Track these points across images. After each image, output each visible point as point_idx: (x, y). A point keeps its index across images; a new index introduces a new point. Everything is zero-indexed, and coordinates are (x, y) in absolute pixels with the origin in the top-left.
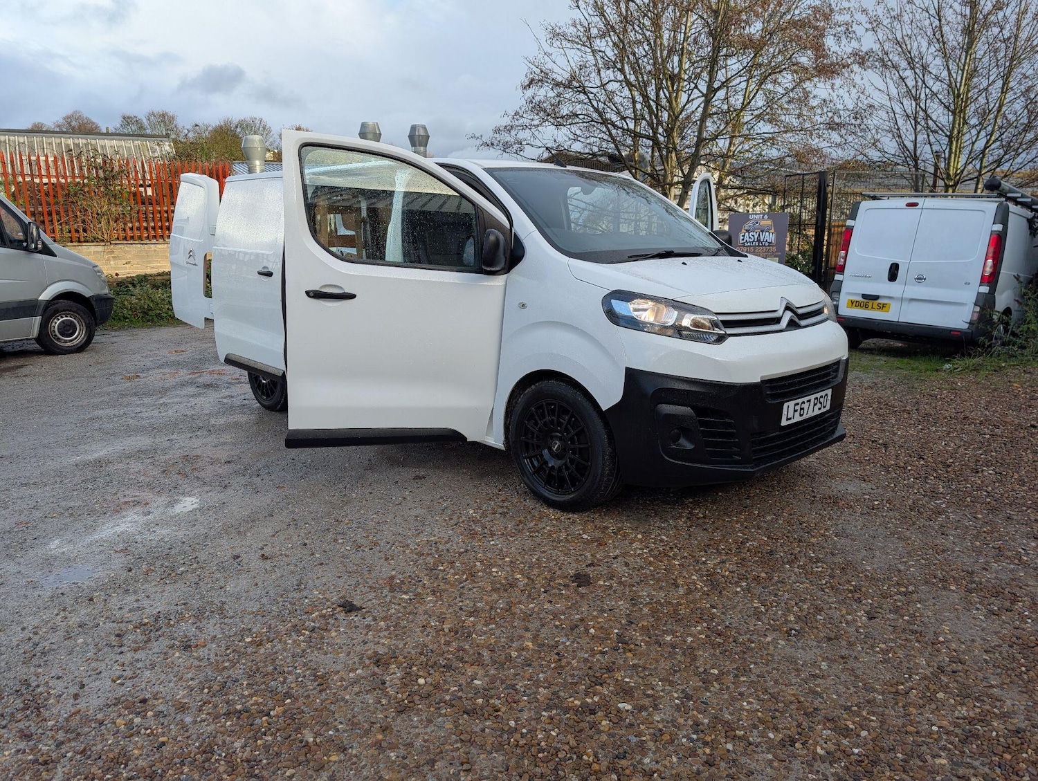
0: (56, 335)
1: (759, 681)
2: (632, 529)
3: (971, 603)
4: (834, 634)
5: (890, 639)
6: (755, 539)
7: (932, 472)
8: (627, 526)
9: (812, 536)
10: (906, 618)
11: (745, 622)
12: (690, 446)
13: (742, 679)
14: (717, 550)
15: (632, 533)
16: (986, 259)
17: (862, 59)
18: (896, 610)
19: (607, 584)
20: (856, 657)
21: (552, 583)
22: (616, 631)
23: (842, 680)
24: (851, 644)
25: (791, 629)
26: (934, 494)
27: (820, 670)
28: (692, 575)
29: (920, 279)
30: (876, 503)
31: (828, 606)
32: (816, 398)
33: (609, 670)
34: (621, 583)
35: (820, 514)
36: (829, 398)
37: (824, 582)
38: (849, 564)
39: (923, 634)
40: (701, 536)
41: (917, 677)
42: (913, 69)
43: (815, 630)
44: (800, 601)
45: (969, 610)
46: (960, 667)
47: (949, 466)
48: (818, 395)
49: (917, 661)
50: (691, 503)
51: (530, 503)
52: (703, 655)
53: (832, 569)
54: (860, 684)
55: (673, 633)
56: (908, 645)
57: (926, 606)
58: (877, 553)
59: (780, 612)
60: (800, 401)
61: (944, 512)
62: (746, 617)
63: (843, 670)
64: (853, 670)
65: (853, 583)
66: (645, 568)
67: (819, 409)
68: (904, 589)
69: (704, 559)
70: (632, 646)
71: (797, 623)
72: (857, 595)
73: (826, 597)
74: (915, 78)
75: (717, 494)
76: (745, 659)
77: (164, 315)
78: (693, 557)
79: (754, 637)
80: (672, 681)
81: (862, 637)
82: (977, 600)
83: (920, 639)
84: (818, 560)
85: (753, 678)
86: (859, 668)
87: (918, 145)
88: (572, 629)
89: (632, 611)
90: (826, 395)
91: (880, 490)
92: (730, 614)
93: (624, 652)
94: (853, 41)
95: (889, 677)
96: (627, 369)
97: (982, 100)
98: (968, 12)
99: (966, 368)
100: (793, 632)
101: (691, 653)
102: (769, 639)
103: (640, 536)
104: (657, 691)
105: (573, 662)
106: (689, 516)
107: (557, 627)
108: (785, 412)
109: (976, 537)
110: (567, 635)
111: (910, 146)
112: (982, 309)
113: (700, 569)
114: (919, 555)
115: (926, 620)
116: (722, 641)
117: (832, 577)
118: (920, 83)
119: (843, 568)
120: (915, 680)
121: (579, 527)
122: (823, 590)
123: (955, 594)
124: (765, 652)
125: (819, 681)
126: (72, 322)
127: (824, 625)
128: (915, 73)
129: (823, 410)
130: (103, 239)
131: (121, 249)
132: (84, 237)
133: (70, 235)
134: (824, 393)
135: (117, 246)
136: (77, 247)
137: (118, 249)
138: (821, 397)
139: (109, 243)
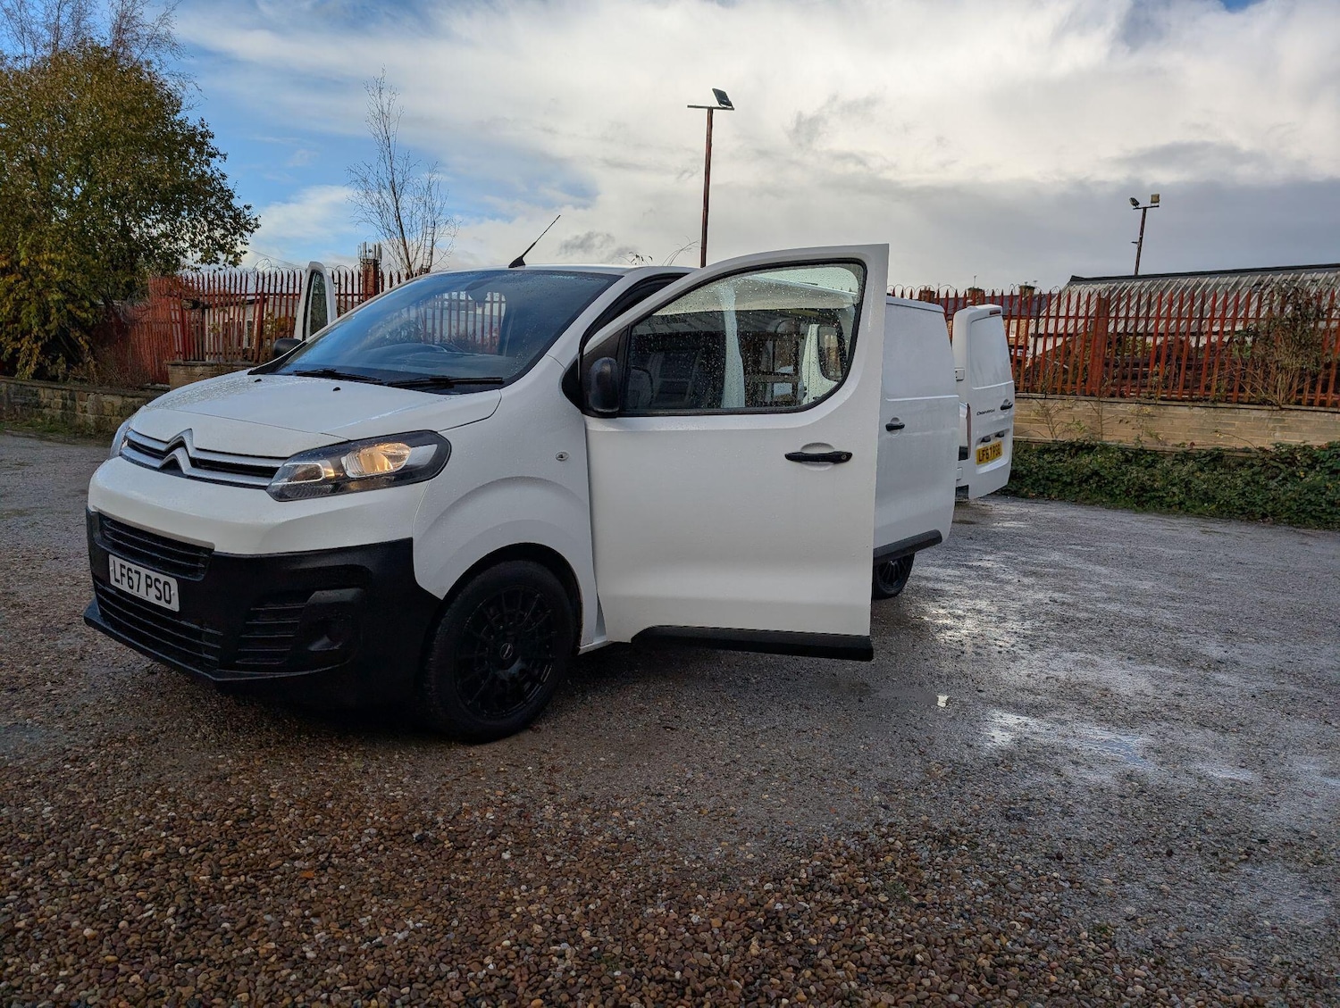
32: (148, 577)
36: (176, 592)
60: (128, 565)
67: (158, 598)
90: (172, 585)
108: (111, 566)
129: (168, 606)
130: (1274, 402)
131: (1297, 416)
132: (1249, 398)
133: (1231, 394)
134: (163, 578)
135: (1291, 413)
136: (1233, 410)
137: (1292, 417)
138: (157, 580)
139: (1278, 408)
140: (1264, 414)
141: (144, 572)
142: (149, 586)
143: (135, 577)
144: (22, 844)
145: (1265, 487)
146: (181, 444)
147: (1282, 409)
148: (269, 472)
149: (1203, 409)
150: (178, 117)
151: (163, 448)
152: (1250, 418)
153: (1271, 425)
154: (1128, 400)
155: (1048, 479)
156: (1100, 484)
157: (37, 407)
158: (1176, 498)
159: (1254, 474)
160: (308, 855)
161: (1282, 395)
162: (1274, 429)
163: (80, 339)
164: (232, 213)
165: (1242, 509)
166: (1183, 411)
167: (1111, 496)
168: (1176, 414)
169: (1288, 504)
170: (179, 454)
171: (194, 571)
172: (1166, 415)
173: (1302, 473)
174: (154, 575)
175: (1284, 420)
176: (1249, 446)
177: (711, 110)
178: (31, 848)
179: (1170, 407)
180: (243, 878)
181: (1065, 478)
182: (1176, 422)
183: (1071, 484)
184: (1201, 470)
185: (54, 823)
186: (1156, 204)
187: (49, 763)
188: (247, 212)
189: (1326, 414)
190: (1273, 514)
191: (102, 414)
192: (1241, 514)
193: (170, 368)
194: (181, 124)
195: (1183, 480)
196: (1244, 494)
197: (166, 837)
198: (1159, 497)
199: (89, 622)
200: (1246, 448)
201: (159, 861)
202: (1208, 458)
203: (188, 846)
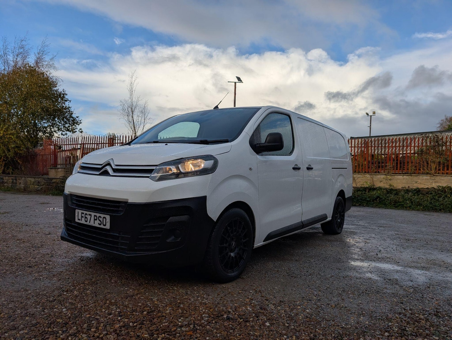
36: (109, 221)
60: (85, 212)
67: (99, 224)
108: (76, 215)
129: (103, 227)
130: (431, 173)
131: (439, 178)
132: (422, 172)
133: (416, 171)
134: (102, 216)
135: (438, 177)
136: (417, 176)
137: (438, 178)
138: (100, 217)
139: (433, 175)
140: (428, 178)
141: (93, 214)
142: (95, 220)
143: (89, 217)
144: (60, 324)
145: (438, 200)
146: (109, 164)
147: (434, 176)
148: (150, 171)
149: (407, 176)
150: (55, 89)
151: (100, 167)
152: (423, 179)
153: (431, 181)
154: (381, 174)
155: (361, 199)
156: (380, 201)
157: (3, 183)
158: (408, 205)
159: (433, 196)
160: (186, 325)
161: (434, 171)
162: (432, 183)
163: (18, 160)
164: (72, 119)
165: (432, 208)
166: (400, 177)
167: (385, 205)
168: (398, 178)
169: (448, 205)
170: (108, 168)
171: (117, 211)
172: (394, 179)
173: (449, 195)
174: (98, 215)
175: (435, 179)
176: (429, 187)
177: (235, 83)
178: (64, 325)
179: (396, 176)
180: (163, 335)
181: (367, 199)
182: (399, 181)
183: (370, 201)
184: (414, 195)
185: (70, 315)
186: (375, 114)
187: (56, 292)
188: (77, 119)
189: (449, 177)
190: (443, 209)
191: (27, 185)
192: (432, 210)
193: (49, 169)
194: (56, 91)
195: (409, 199)
196: (431, 203)
197: (121, 319)
198: (402, 204)
199: (63, 238)
200: (428, 188)
201: (123, 329)
202: (415, 191)
203: (133, 323)
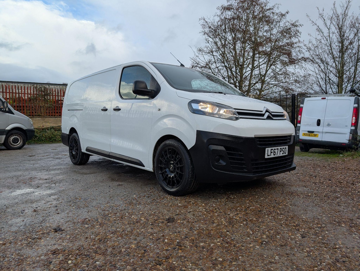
0: (11, 143)
1: (242, 264)
2: (201, 202)
3: (352, 232)
4: (284, 243)
5: (311, 246)
6: (254, 206)
7: (334, 185)
8: (199, 201)
9: (280, 205)
10: (320, 237)
11: (242, 238)
12: (224, 164)
13: (234, 263)
14: (236, 210)
15: (200, 204)
16: (353, 117)
17: (305, 59)
18: (316, 234)
19: (182, 222)
20: (294, 254)
21: (156, 221)
22: (178, 241)
23: (285, 264)
24: (292, 248)
25: (263, 241)
26: (335, 192)
27: (275, 260)
28: (222, 219)
29: (329, 125)
30: (310, 194)
31: (283, 232)
32: (281, 149)
33: (167, 258)
34: (188, 222)
35: (284, 198)
36: (287, 149)
37: (282, 222)
38: (295, 216)
39: (328, 244)
40: (230, 205)
41: (324, 264)
42: (323, 63)
43: (275, 242)
44: (270, 230)
45: (351, 235)
46: (347, 259)
47: (341, 183)
48: (282, 147)
49: (325, 256)
50: (230, 193)
51: (161, 193)
52: (217, 252)
53: (287, 218)
54: (295, 267)
55: (205, 242)
56: (321, 249)
57: (330, 232)
58: (309, 212)
59: (259, 234)
60: (273, 148)
61: (339, 197)
62: (242, 236)
63: (286, 260)
64: (292, 260)
65: (296, 223)
66: (201, 216)
67: (283, 154)
68: (320, 226)
69: (229, 213)
70: (183, 247)
71: (266, 238)
72: (297, 228)
73: (283, 228)
74: (324, 67)
75: (241, 191)
76: (237, 254)
77: (57, 140)
78: (224, 212)
79: (244, 245)
80: (197, 264)
81: (298, 245)
82: (354, 230)
83: (327, 246)
84: (281, 214)
85: (240, 263)
86: (295, 259)
87: (327, 89)
88: (157, 240)
89: (189, 233)
90: (286, 148)
91: (312, 190)
92: (235, 235)
93: (178, 250)
94: (301, 54)
95: (310, 263)
96: (197, 131)
97: (348, 73)
98: (340, 45)
99: (348, 155)
100: (264, 242)
101: (211, 251)
102: (251, 245)
103: (203, 205)
104: (188, 269)
105: (151, 254)
106: (228, 198)
107: (150, 239)
108: (266, 152)
109: (353, 207)
110: (153, 243)
111: (324, 89)
112: (353, 135)
113: (226, 217)
114: (327, 213)
115: (330, 238)
116: (228, 246)
117: (286, 220)
118: (326, 68)
119: (292, 217)
120: (323, 265)
121: (179, 201)
122: (281, 225)
123: (344, 228)
124: (248, 251)
125: (273, 265)
126: (17, 138)
127: (280, 240)
128: (324, 65)
129: (284, 154)
131: (48, 119)
133: (30, 114)
139: (43, 117)
141: (279, 148)
142: (280, 151)
143: (276, 151)
151: (262, 113)
162: (43, 122)
175: (45, 120)
